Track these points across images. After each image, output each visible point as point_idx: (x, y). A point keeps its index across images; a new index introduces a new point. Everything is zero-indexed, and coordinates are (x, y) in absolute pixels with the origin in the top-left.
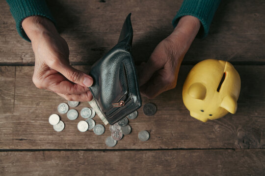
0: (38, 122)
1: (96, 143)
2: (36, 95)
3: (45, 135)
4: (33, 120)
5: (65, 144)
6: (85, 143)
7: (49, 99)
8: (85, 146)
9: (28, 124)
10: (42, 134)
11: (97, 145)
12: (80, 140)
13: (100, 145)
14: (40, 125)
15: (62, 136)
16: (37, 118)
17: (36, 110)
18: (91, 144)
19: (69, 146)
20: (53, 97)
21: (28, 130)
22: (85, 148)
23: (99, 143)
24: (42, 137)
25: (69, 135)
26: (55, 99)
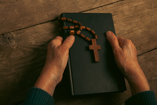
0: (146, 11)
1: (109, 8)
2: (155, 27)
3: (139, 5)
4: (149, 12)
5: (126, 3)
6: (115, 7)
7: (147, 27)
8: (115, 5)
9: (151, 8)
10: (141, 5)
11: (108, 8)
12: (119, 8)
13: (106, 8)
14: (144, 10)
15: (129, 7)
16: (148, 13)
17: (151, 18)
18: (112, 7)
19: (123, 2)
20: (146, 29)
21: (149, 5)
22: (114, 4)
23: (107, 9)
24: (140, 3)
25: (126, 9)
26: (144, 28)
